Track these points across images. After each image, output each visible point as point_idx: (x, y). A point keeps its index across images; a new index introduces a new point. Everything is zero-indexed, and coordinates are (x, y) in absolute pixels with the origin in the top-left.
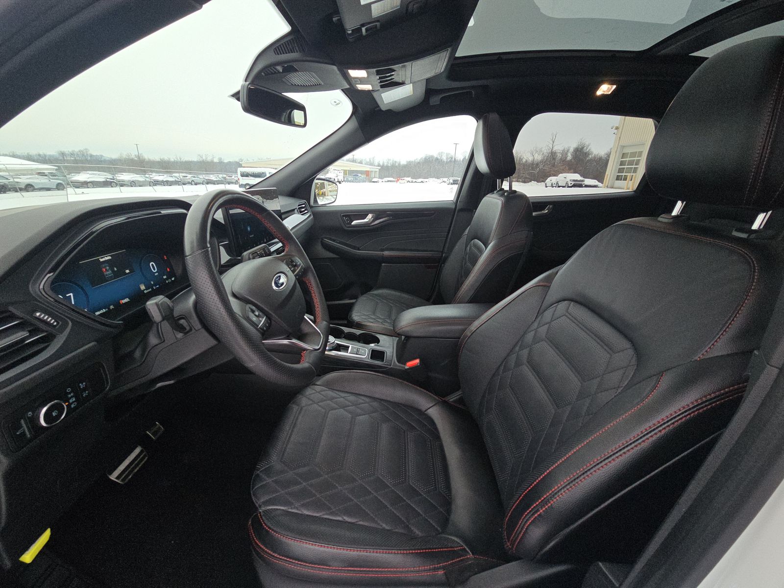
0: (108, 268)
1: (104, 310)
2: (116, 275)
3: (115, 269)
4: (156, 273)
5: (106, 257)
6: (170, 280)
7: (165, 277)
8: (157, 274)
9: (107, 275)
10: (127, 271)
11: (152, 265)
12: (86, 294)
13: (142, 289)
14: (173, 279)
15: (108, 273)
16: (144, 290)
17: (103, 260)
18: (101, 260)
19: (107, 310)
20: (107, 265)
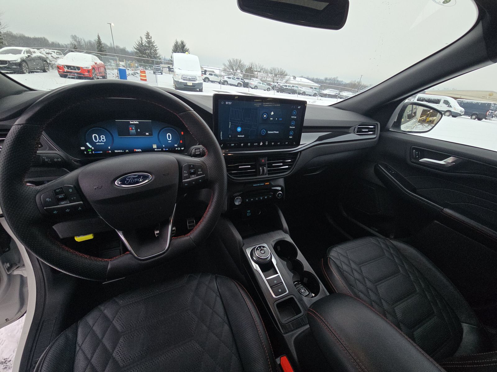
0: (134, 128)
1: (121, 151)
2: (138, 134)
3: (139, 130)
4: (169, 141)
5: (136, 121)
6: (179, 149)
7: (176, 145)
8: (171, 142)
9: (131, 132)
10: (147, 134)
11: (169, 135)
12: (113, 139)
13: (154, 147)
14: (182, 149)
15: (133, 131)
16: (156, 148)
17: (133, 123)
18: (131, 123)
19: (123, 151)
20: (134, 126)
